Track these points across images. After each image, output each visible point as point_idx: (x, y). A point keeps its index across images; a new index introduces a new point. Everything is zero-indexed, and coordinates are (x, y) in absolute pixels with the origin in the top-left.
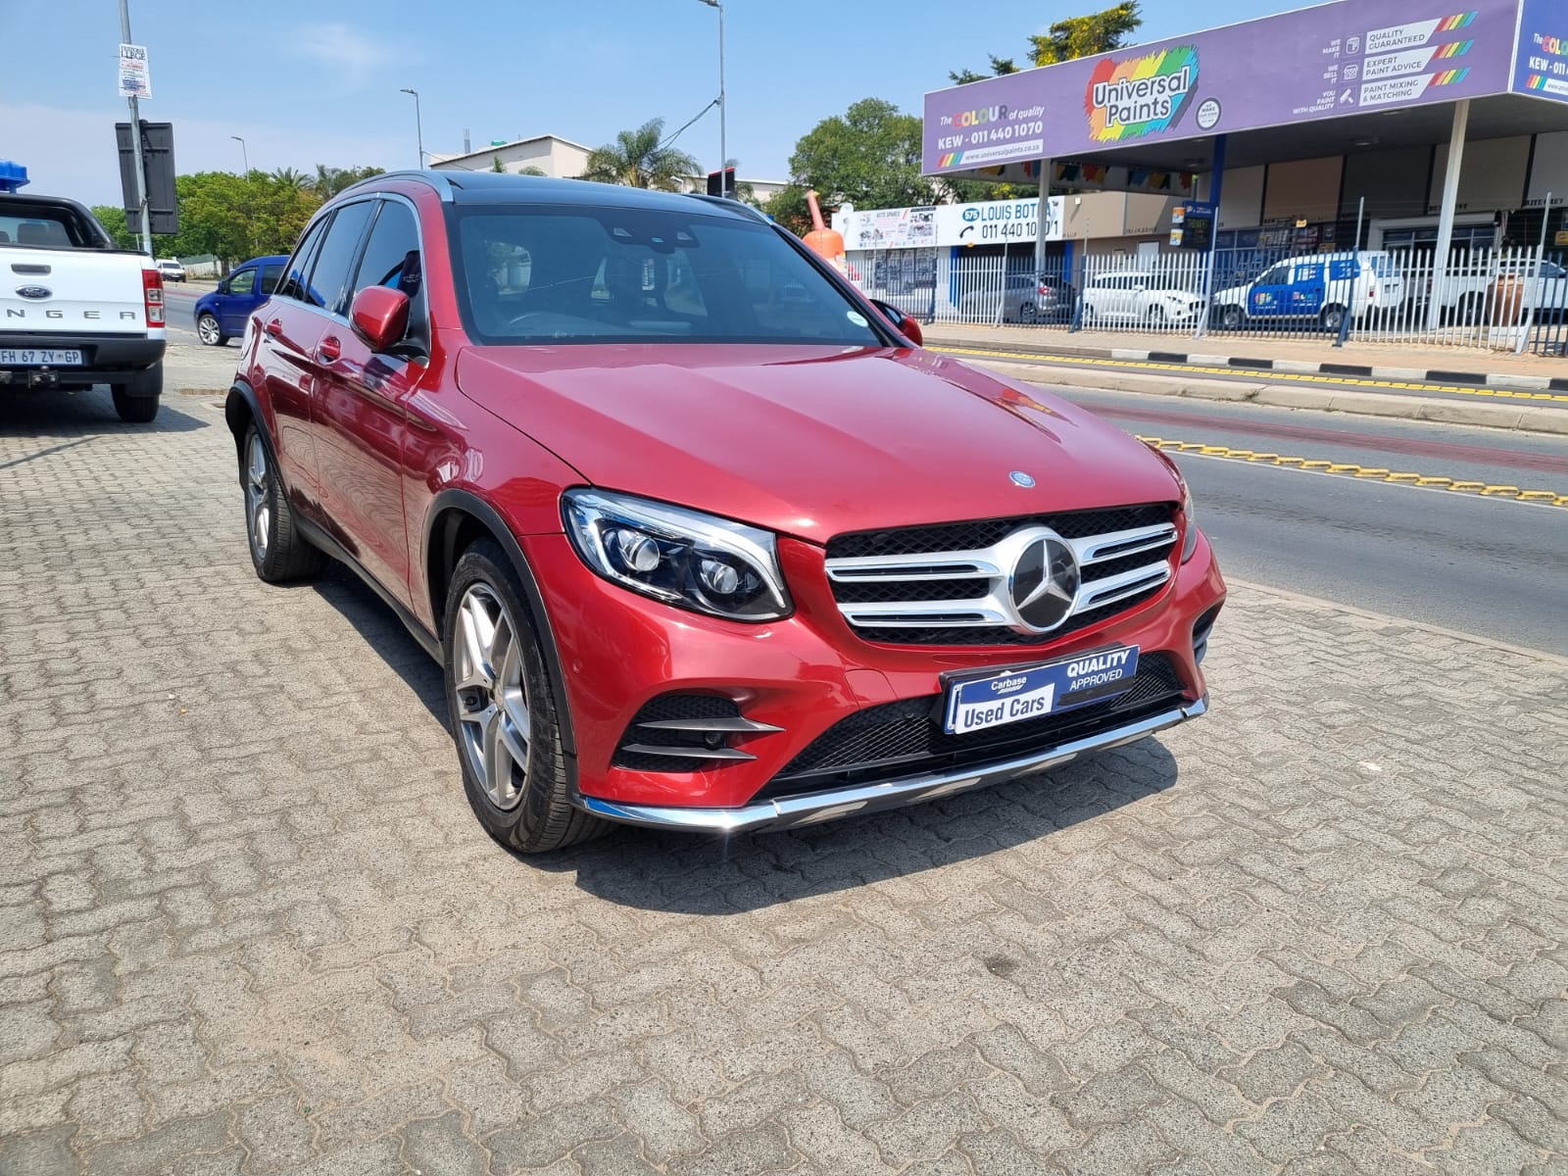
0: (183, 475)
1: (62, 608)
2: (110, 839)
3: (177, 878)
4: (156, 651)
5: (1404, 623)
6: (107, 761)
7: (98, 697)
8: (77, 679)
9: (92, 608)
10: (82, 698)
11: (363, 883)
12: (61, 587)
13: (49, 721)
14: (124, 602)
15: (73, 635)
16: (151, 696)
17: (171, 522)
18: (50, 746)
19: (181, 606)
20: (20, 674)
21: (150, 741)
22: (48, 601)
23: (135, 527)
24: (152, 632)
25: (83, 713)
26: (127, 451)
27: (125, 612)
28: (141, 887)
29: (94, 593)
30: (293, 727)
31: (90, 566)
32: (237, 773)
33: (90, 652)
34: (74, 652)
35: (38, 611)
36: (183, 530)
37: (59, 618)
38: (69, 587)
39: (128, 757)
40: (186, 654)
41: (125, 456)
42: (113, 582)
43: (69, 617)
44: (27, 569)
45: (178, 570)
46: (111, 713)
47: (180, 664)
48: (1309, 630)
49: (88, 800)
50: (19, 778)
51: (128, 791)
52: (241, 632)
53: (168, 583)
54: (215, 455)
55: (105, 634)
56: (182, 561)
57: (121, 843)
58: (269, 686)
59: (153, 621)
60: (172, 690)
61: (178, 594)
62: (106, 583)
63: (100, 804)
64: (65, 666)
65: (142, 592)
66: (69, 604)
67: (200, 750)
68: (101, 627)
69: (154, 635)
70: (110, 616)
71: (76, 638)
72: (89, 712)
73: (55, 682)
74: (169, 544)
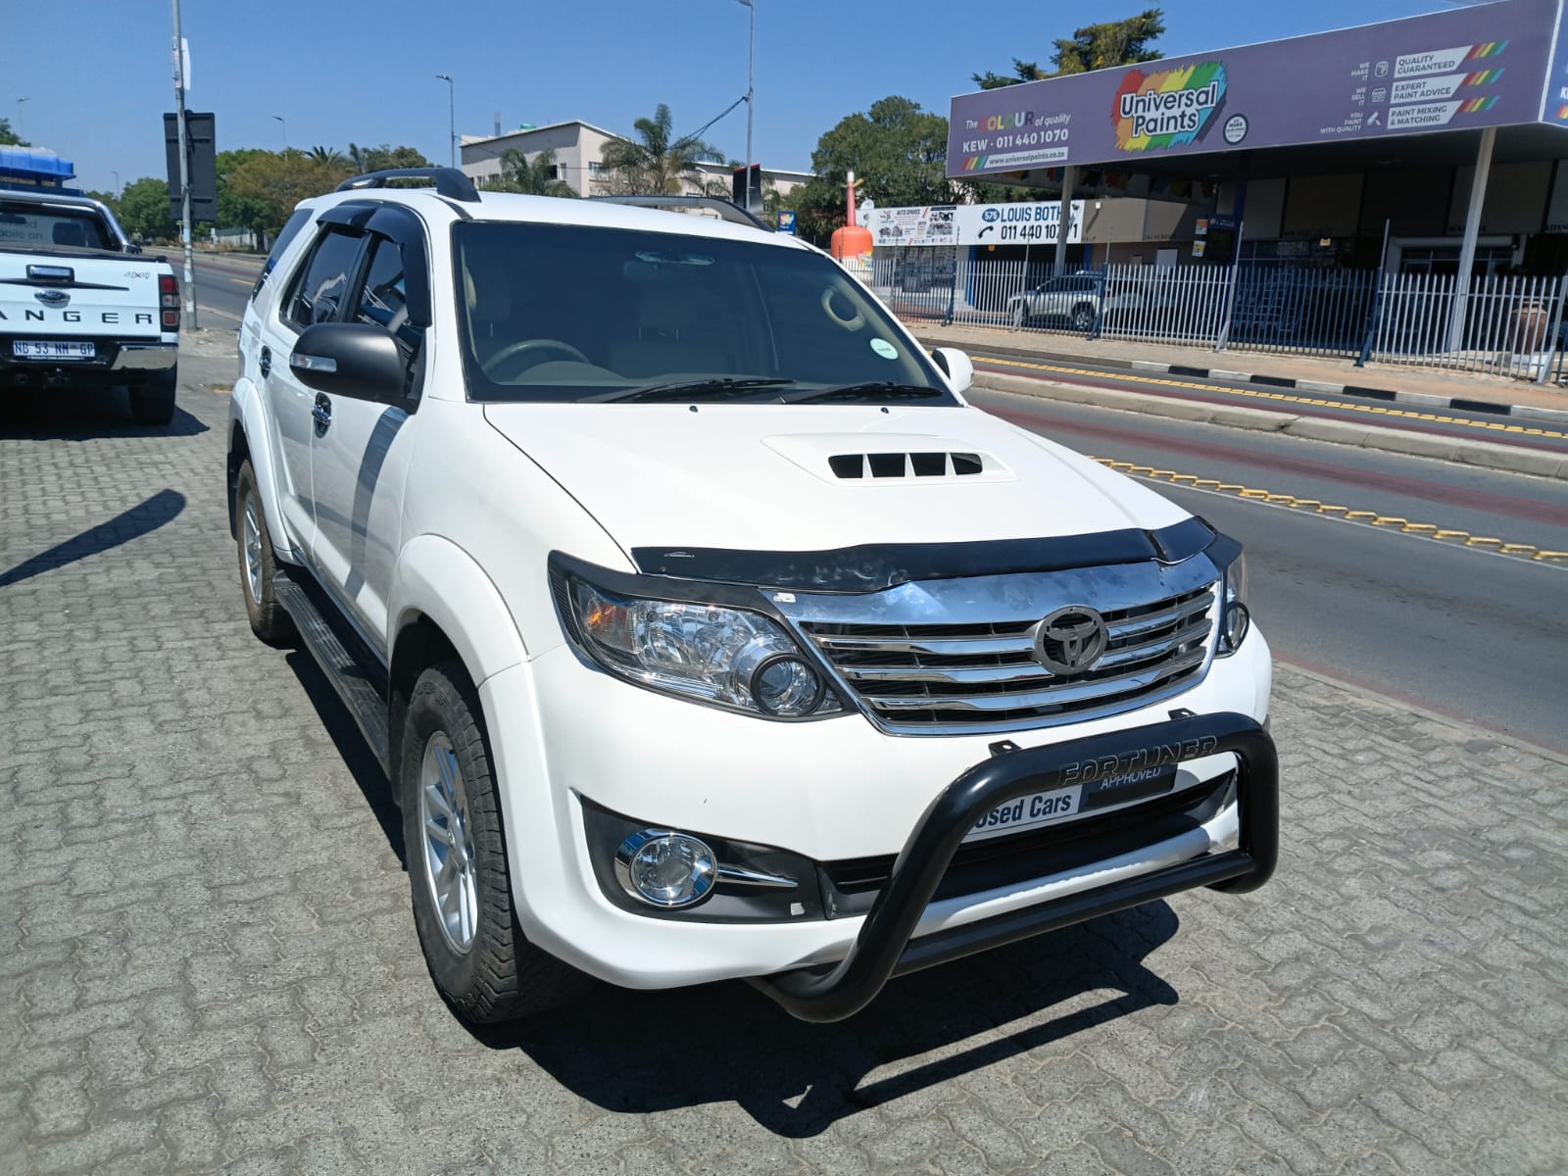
0: (207, 496)
1: (79, 677)
2: (109, 1021)
3: (180, 1086)
4: (170, 739)
6: (111, 901)
7: (107, 803)
8: (87, 776)
9: (107, 676)
10: (90, 804)
11: (382, 1105)
12: (79, 645)
13: (54, 838)
14: (141, 669)
15: (87, 714)
16: (160, 805)
17: (193, 560)
18: (53, 874)
19: (197, 676)
20: (29, 768)
21: (160, 871)
22: (63, 665)
23: (158, 565)
24: (168, 712)
25: (91, 827)
26: (155, 464)
27: (141, 682)
28: (138, 1099)
29: (112, 655)
30: (310, 857)
31: (110, 617)
32: (247, 924)
33: (104, 741)
34: (87, 737)
35: (54, 679)
36: (204, 571)
37: (74, 689)
38: (87, 645)
39: (133, 895)
40: (201, 745)
41: (155, 472)
42: (131, 641)
43: (83, 688)
44: (48, 618)
45: (196, 626)
46: (121, 828)
47: (194, 758)
48: (1390, 743)
49: (89, 959)
50: (16, 923)
51: (132, 945)
52: (259, 716)
53: (186, 644)
55: (119, 713)
56: (202, 614)
57: (121, 1027)
58: (286, 795)
59: (168, 696)
60: (185, 796)
61: (195, 660)
62: (124, 642)
63: (101, 965)
64: (76, 758)
65: (160, 655)
66: (85, 670)
67: (209, 888)
68: (115, 705)
69: (169, 717)
70: (125, 688)
71: (91, 717)
72: (96, 826)
73: (64, 779)
74: (189, 590)
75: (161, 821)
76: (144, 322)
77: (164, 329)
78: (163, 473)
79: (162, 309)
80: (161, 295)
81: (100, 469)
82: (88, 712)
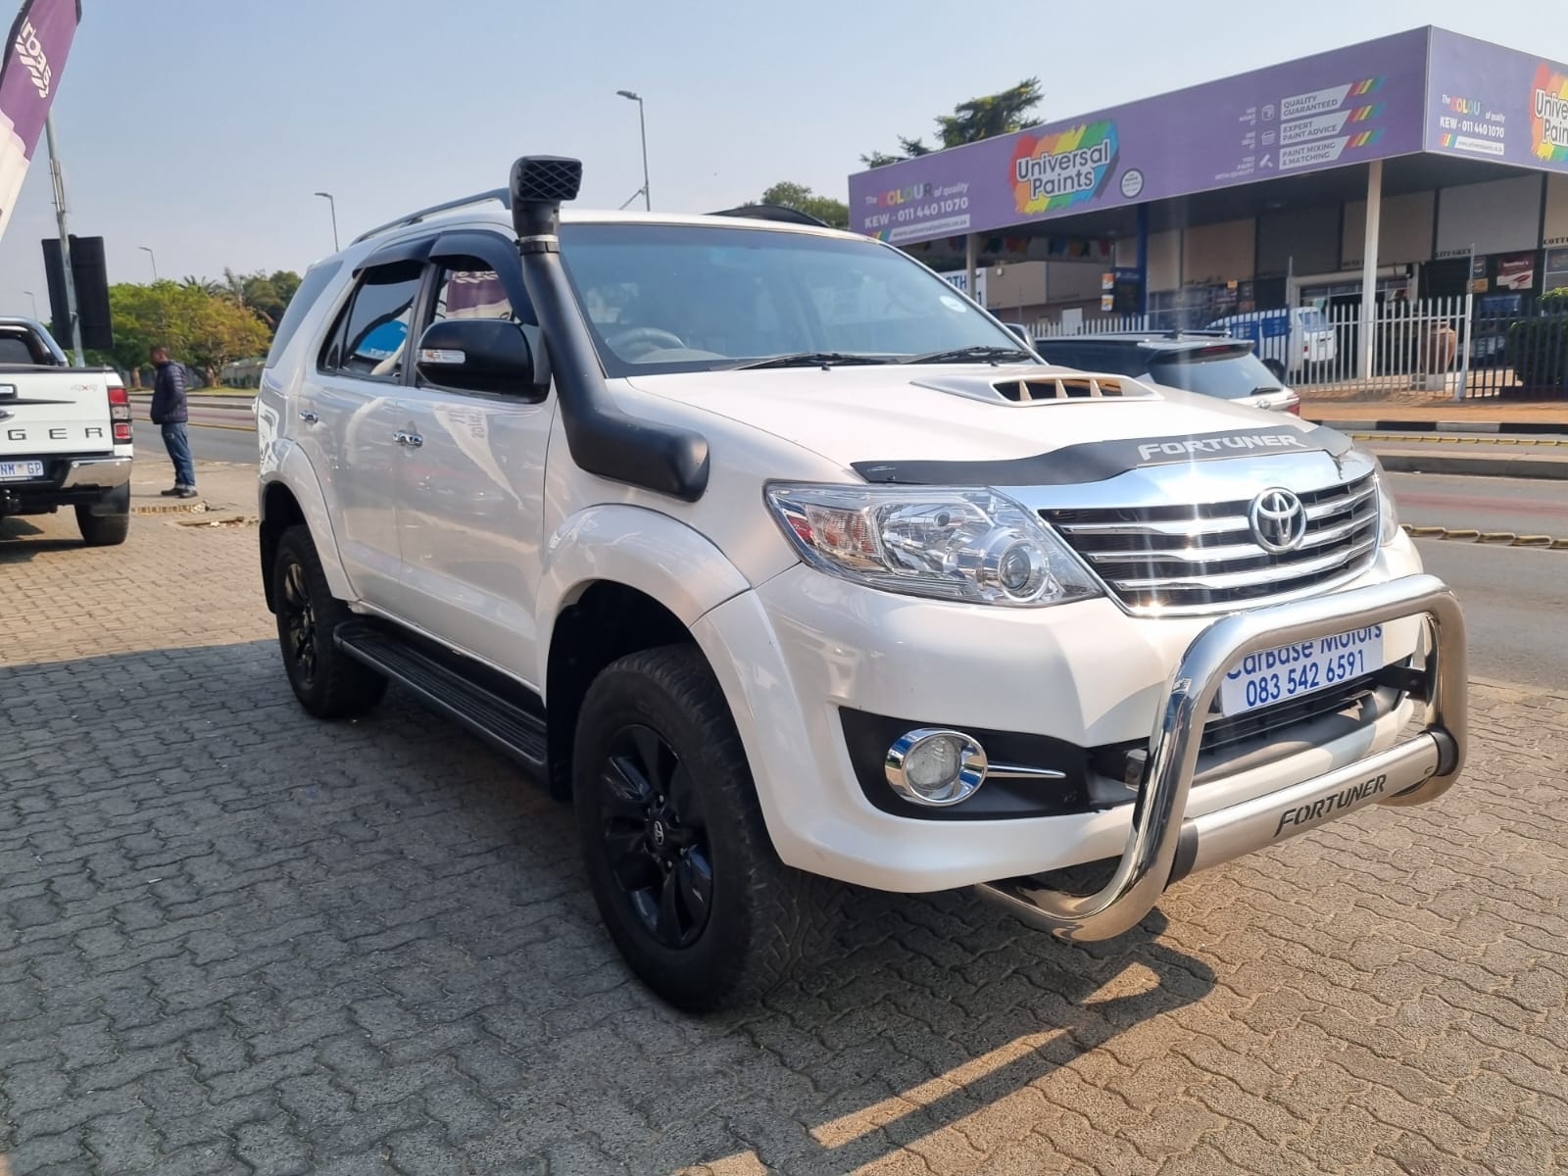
1: (115, 772)
2: (289, 1070)
3: (392, 1119)
4: (242, 816)
5: (1538, 692)
6: (243, 965)
7: (199, 880)
8: (166, 858)
9: (146, 769)
10: (181, 881)
11: (614, 1108)
12: (103, 745)
13: (154, 916)
14: (181, 759)
15: (140, 804)
16: (258, 875)
18: (169, 949)
19: (244, 760)
20: (97, 857)
21: (284, 932)
22: (93, 764)
24: (228, 793)
25: (190, 902)
26: (113, 581)
27: (187, 770)
28: (352, 1134)
29: (142, 749)
30: (437, 902)
31: (125, 717)
32: (399, 968)
33: (168, 824)
34: (150, 824)
35: (88, 776)
37: (115, 783)
38: (111, 744)
39: (266, 956)
40: (277, 818)
42: (158, 736)
43: (125, 781)
44: (55, 725)
45: (223, 716)
46: (222, 900)
47: (275, 830)
49: (243, 1019)
50: (149, 994)
51: (284, 1001)
52: (327, 787)
53: (219, 733)
54: (206, 579)
55: (175, 799)
56: (223, 705)
57: (305, 1075)
58: (387, 851)
59: (222, 779)
60: (280, 864)
61: (235, 744)
62: (151, 737)
63: (258, 1022)
64: (147, 843)
65: (195, 744)
66: (120, 766)
67: (345, 941)
68: (167, 792)
69: (230, 797)
70: (172, 777)
71: (144, 807)
72: (195, 901)
73: (141, 864)
74: (201, 685)
75: (265, 889)
76: (94, 436)
77: (115, 442)
78: (123, 587)
79: (113, 421)
80: (111, 406)
81: (51, 590)
82: (140, 803)
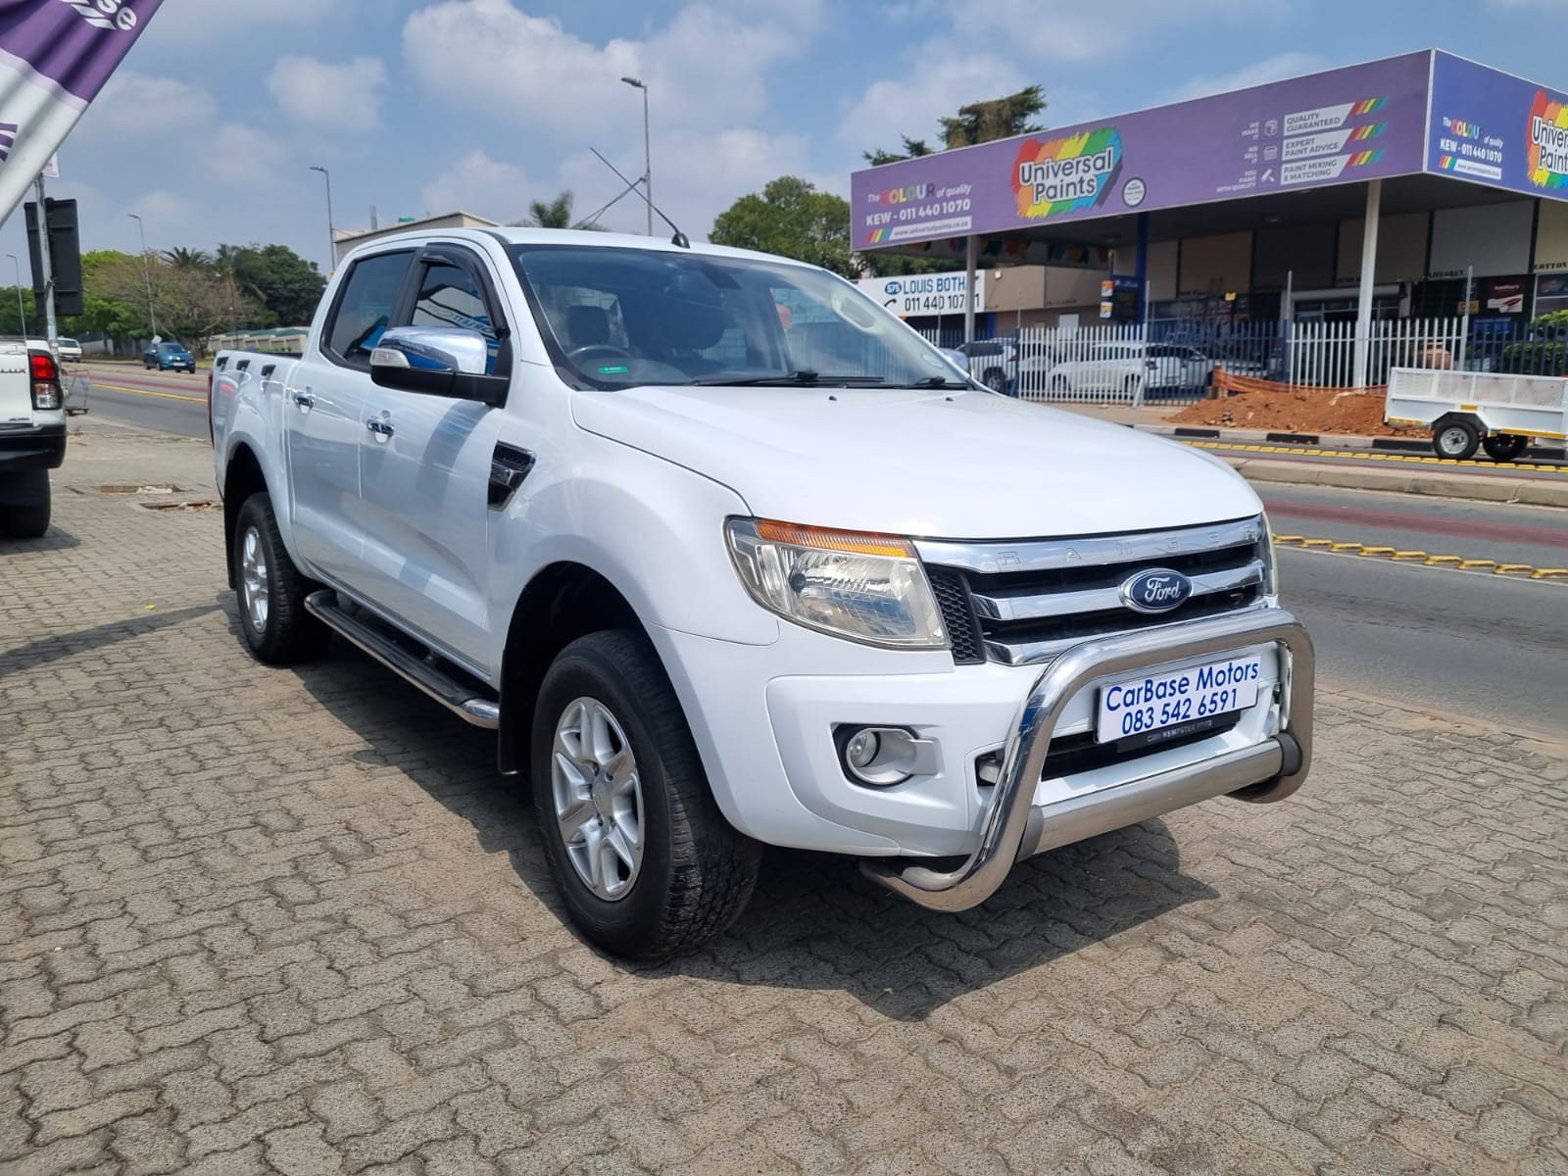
0: (130, 598)
1: (25, 802)
4: (163, 865)
6: (140, 1072)
7: (103, 951)
8: (67, 920)
9: (61, 800)
10: (80, 952)
12: (17, 768)
13: (42, 1000)
14: (103, 790)
15: (47, 847)
16: (173, 947)
17: (133, 665)
18: (55, 1046)
19: (175, 792)
21: (195, 1027)
23: (91, 674)
24: (150, 835)
25: (88, 982)
26: (59, 568)
27: (108, 805)
29: (62, 775)
30: (380, 989)
31: (47, 734)
32: (327, 1082)
33: (77, 876)
34: (55, 873)
36: (151, 676)
37: (22, 819)
38: (28, 768)
39: (168, 1061)
40: (205, 870)
41: (58, 575)
42: (82, 758)
43: (35, 816)
45: (158, 736)
46: (127, 979)
47: (201, 885)
50: (20, 1113)
51: (182, 1125)
52: (267, 831)
53: (153, 756)
54: (162, 569)
55: (90, 841)
56: (161, 722)
58: (327, 918)
59: (147, 818)
60: (199, 933)
61: (168, 772)
62: (73, 760)
63: (147, 1157)
64: (48, 899)
65: (122, 771)
66: (32, 795)
67: (266, 1042)
68: (82, 831)
69: (154, 841)
70: (89, 812)
71: (55, 850)
72: (96, 979)
73: (39, 926)
74: (139, 697)
75: (178, 966)
78: (69, 576)
82: (49, 845)
